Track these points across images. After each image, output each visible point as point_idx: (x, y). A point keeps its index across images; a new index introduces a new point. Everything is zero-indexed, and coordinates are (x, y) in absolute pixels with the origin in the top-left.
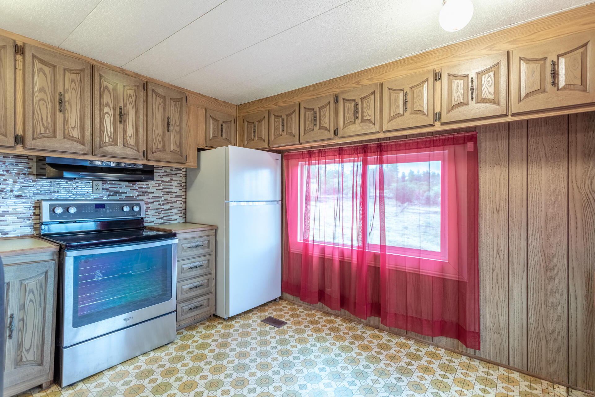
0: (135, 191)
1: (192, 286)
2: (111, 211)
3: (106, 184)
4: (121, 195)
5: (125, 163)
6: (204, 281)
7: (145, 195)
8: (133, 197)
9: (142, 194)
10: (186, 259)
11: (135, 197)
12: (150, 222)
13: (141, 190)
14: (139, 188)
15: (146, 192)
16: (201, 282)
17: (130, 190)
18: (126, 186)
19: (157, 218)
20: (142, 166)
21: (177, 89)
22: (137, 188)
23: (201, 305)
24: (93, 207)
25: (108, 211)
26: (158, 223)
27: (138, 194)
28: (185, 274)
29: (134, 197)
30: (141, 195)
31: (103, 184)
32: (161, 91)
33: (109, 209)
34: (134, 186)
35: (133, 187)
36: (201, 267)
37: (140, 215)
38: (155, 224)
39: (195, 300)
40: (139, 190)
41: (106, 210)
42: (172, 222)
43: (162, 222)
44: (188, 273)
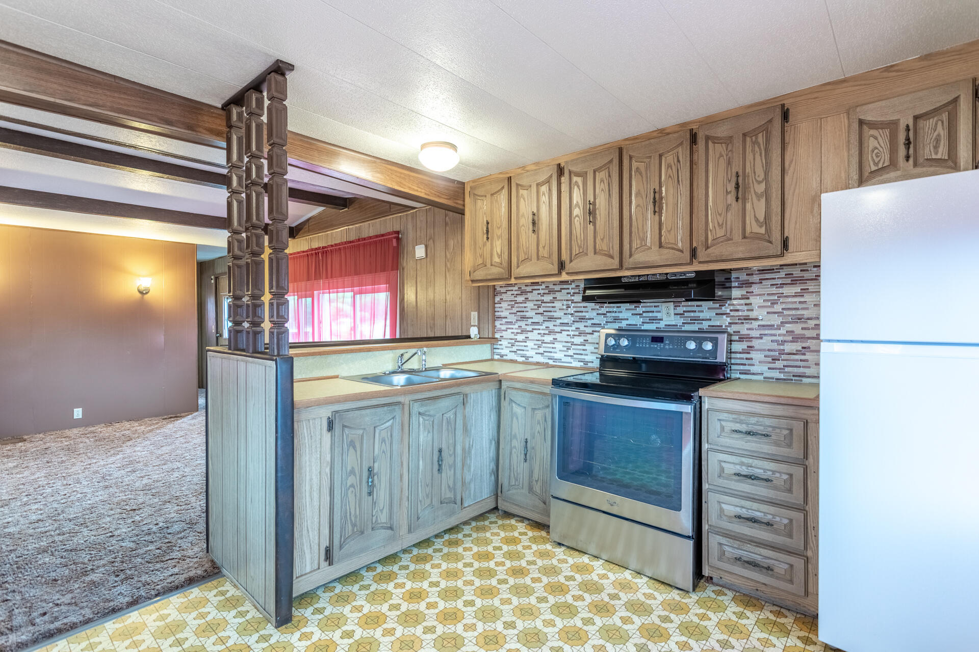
0: (724, 316)
1: (744, 512)
2: (671, 347)
3: (680, 306)
4: (702, 323)
5: (667, 274)
6: (778, 519)
7: (743, 323)
8: (722, 326)
9: (737, 321)
10: (732, 454)
11: (726, 326)
12: (753, 374)
13: (736, 314)
14: (731, 310)
15: (747, 318)
16: (770, 517)
17: (716, 314)
18: (708, 309)
19: (769, 368)
20: (693, 275)
21: (761, 107)
22: (728, 311)
23: (769, 568)
24: (649, 340)
25: (667, 347)
26: (773, 378)
27: (731, 321)
28: (725, 481)
29: (724, 327)
30: (736, 323)
31: (675, 306)
32: (722, 131)
33: (669, 345)
34: (723, 308)
35: (721, 309)
36: (765, 484)
37: (716, 359)
38: (764, 378)
39: (749, 547)
40: (732, 313)
41: (665, 344)
42: (805, 380)
43: (782, 376)
44: (733, 482)
